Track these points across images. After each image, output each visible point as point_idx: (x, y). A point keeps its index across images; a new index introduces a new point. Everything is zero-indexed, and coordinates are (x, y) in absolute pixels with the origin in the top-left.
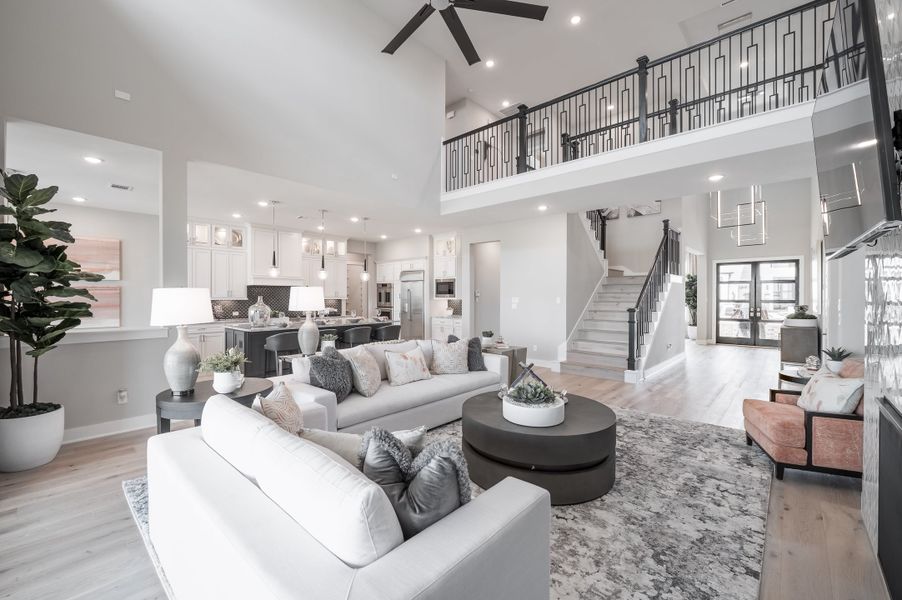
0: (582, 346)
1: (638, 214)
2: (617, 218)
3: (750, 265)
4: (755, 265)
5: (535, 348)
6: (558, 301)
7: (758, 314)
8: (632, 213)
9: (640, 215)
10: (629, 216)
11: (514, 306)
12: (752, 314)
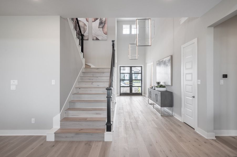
0: (72, 114)
1: (97, 39)
2: (88, 40)
3: (129, 68)
4: (131, 67)
5: (33, 121)
6: (53, 82)
7: (132, 85)
8: (95, 38)
9: (99, 40)
10: (93, 40)
11: (13, 88)
12: (130, 85)
